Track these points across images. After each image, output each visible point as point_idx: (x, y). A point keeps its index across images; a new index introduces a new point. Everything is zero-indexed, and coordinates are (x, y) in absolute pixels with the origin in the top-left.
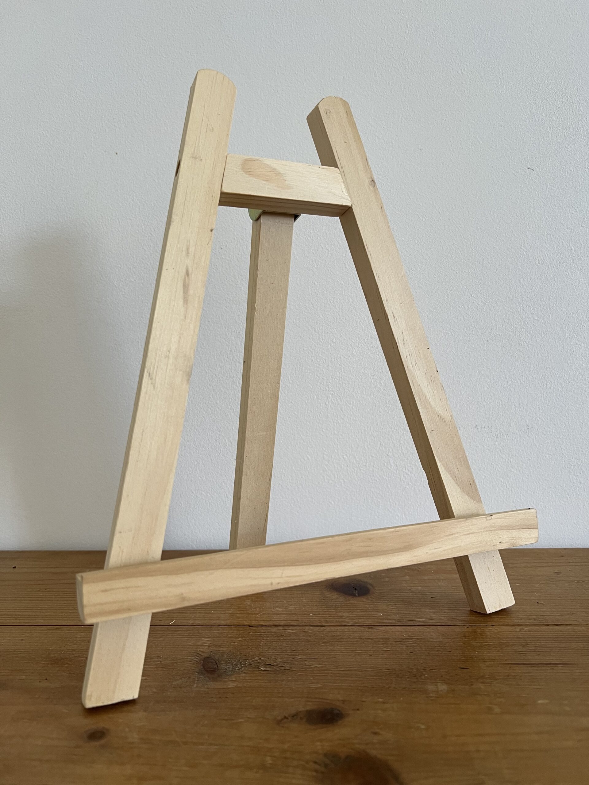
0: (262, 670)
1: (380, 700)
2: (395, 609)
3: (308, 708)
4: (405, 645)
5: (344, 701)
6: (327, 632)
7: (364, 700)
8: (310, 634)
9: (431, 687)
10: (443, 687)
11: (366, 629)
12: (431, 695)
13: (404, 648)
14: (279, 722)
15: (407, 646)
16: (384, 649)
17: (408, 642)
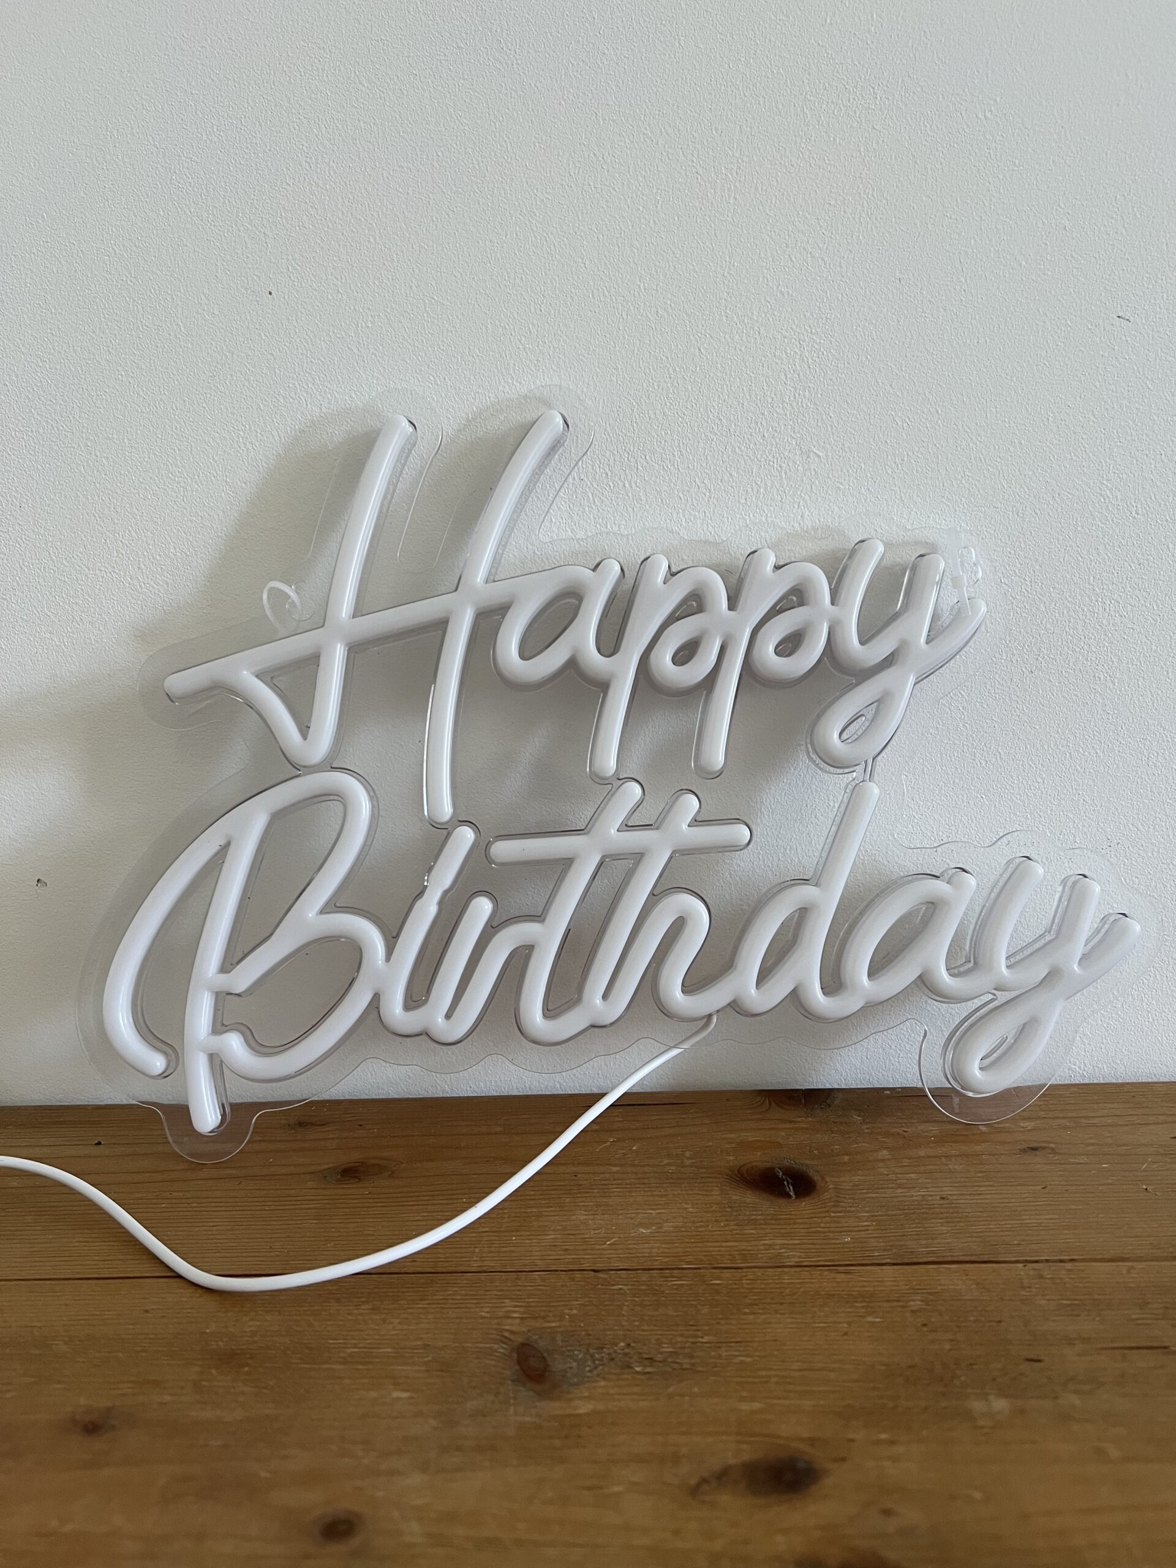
0: (638, 1373)
1: (883, 1436)
2: (873, 1225)
3: (746, 1457)
4: (909, 1309)
5: (812, 1441)
6: (748, 1282)
7: (851, 1436)
8: (716, 1287)
9: (977, 1406)
10: (1000, 1405)
11: (826, 1273)
12: (981, 1423)
13: (908, 1315)
14: (694, 1491)
15: (913, 1312)
16: (870, 1319)
17: (914, 1300)
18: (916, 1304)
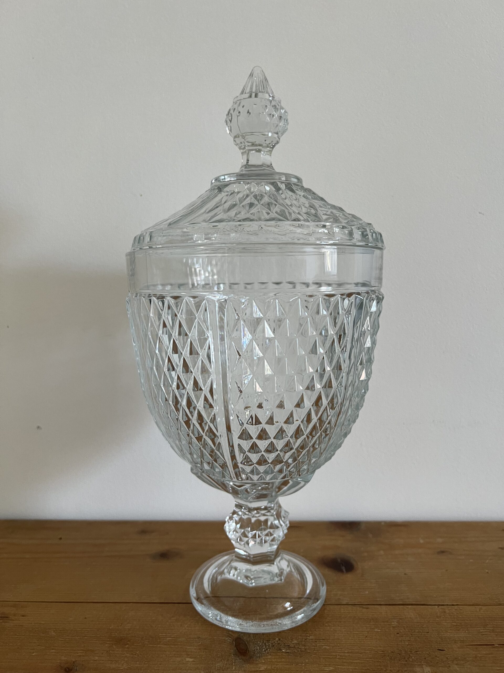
0: (283, 652)
4: (392, 626)
9: (418, 670)
10: (427, 669)
11: (358, 608)
13: (391, 628)
15: (393, 627)
16: (376, 630)
17: (393, 622)
18: (395, 623)
